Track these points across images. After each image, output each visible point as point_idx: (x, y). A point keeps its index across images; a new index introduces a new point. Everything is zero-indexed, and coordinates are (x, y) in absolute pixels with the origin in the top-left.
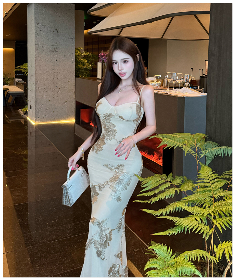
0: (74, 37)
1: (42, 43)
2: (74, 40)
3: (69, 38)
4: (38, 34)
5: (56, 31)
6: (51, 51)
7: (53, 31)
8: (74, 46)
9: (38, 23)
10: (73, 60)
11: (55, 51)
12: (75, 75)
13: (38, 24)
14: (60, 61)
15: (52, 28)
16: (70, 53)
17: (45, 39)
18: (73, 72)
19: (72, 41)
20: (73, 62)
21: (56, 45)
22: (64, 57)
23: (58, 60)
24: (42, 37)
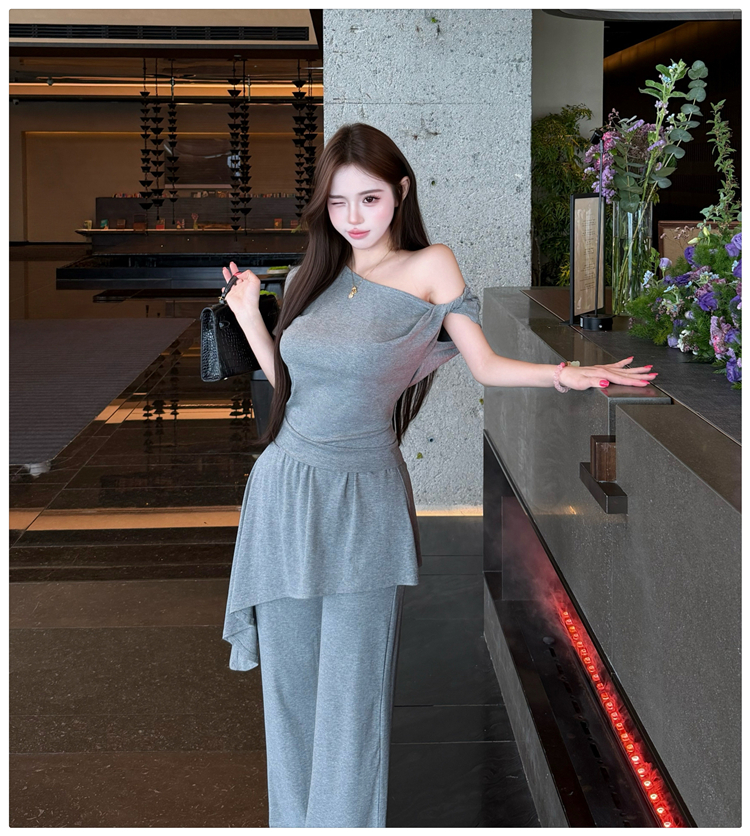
0: (528, 52)
1: (358, 95)
2: (526, 67)
3: (501, 56)
4: (341, 48)
5: (435, 26)
6: (406, 133)
7: (418, 30)
8: (529, 101)
10: (520, 176)
11: (423, 133)
12: (529, 258)
14: (452, 182)
16: (503, 143)
17: (375, 72)
18: (519, 243)
19: (515, 73)
20: (519, 189)
21: (432, 102)
22: (470, 160)
23: (439, 179)
24: (360, 64)
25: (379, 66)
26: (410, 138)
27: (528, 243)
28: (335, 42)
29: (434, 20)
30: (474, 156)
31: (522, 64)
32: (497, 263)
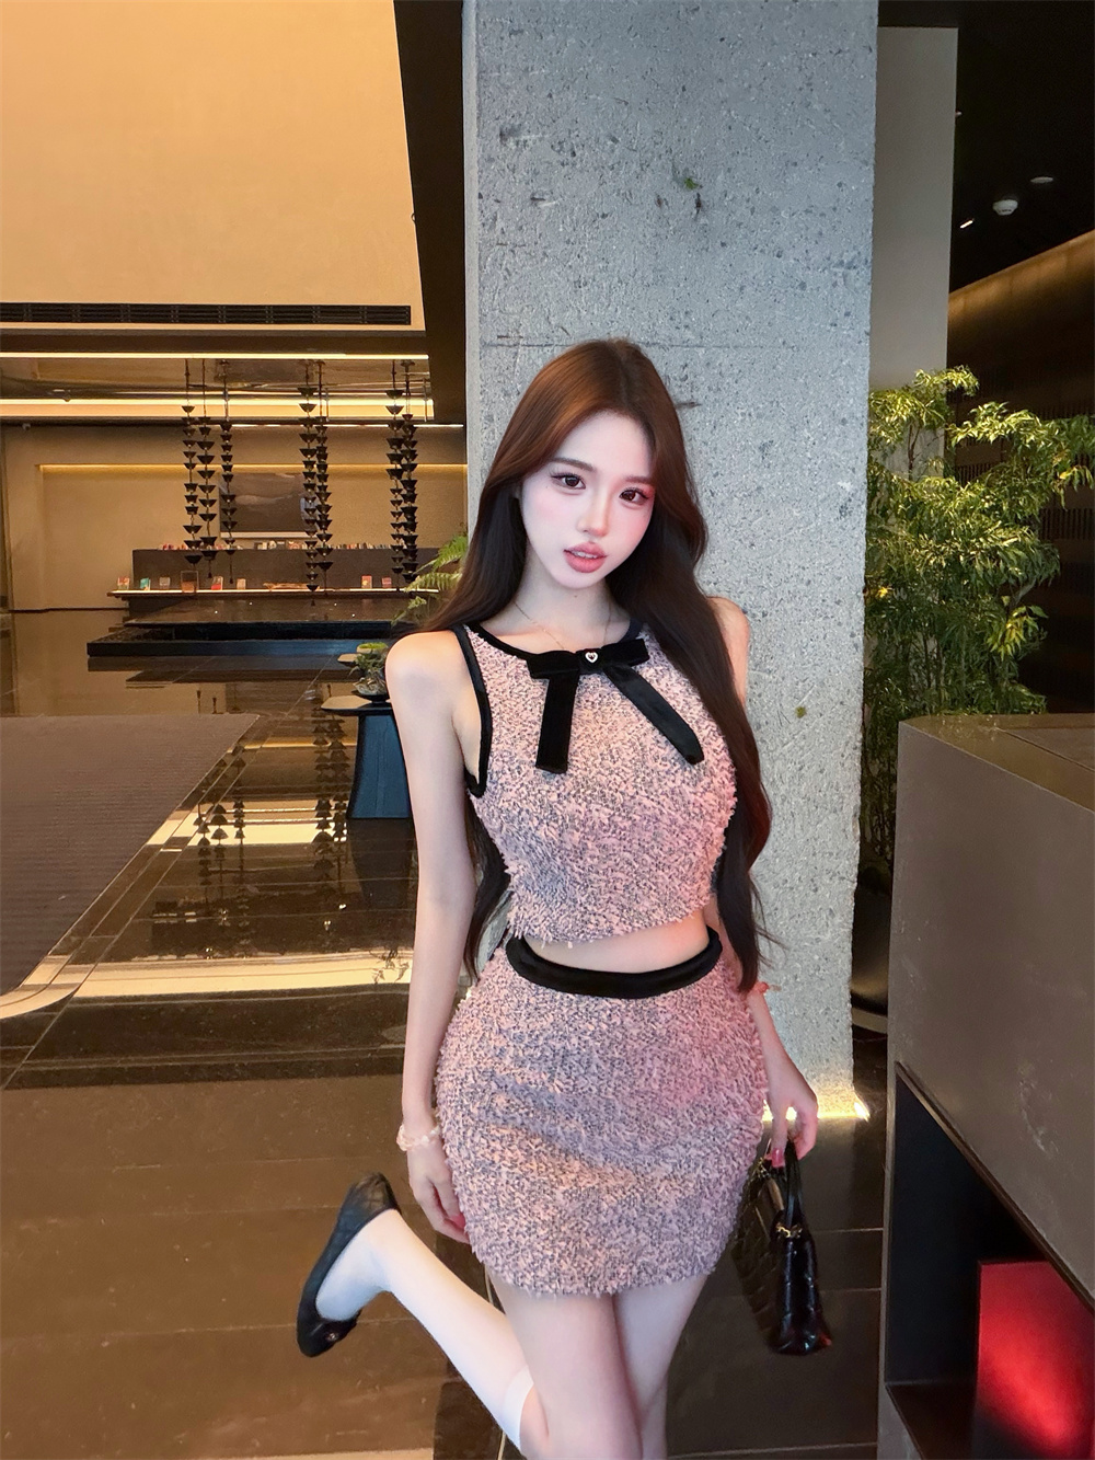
0: (866, 250)
1: (544, 328)
2: (863, 275)
3: (816, 257)
4: (514, 237)
5: (691, 196)
7: (659, 202)
8: (866, 344)
9: (508, 121)
10: (848, 486)
12: (860, 638)
13: (513, 132)
15: (645, 165)
16: (816, 422)
17: (578, 284)
18: (842, 612)
19: (840, 289)
20: (844, 511)
22: (755, 456)
24: (548, 268)
25: (586, 273)
27: (860, 611)
28: (500, 224)
29: (690, 184)
30: (762, 449)
31: (853, 273)
32: (802, 650)
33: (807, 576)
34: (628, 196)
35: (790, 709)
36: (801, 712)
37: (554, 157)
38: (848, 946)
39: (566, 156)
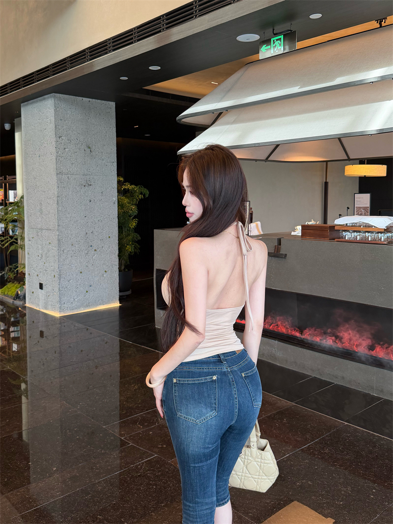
0: (116, 160)
1: (67, 171)
3: (108, 161)
4: (61, 155)
5: (89, 150)
7: (85, 150)
9: (60, 135)
10: (115, 199)
11: (87, 185)
12: (117, 225)
14: (96, 201)
15: (82, 144)
16: (110, 188)
17: (72, 164)
19: (112, 166)
20: (114, 203)
21: (89, 175)
22: (101, 194)
23: (92, 200)
24: (67, 161)
25: (73, 162)
26: (83, 186)
27: (117, 220)
28: (59, 153)
29: (89, 148)
30: (102, 193)
32: (109, 227)
33: (109, 214)
34: (80, 149)
35: (108, 237)
36: (109, 237)
37: (68, 142)
38: (118, 277)
39: (70, 142)
